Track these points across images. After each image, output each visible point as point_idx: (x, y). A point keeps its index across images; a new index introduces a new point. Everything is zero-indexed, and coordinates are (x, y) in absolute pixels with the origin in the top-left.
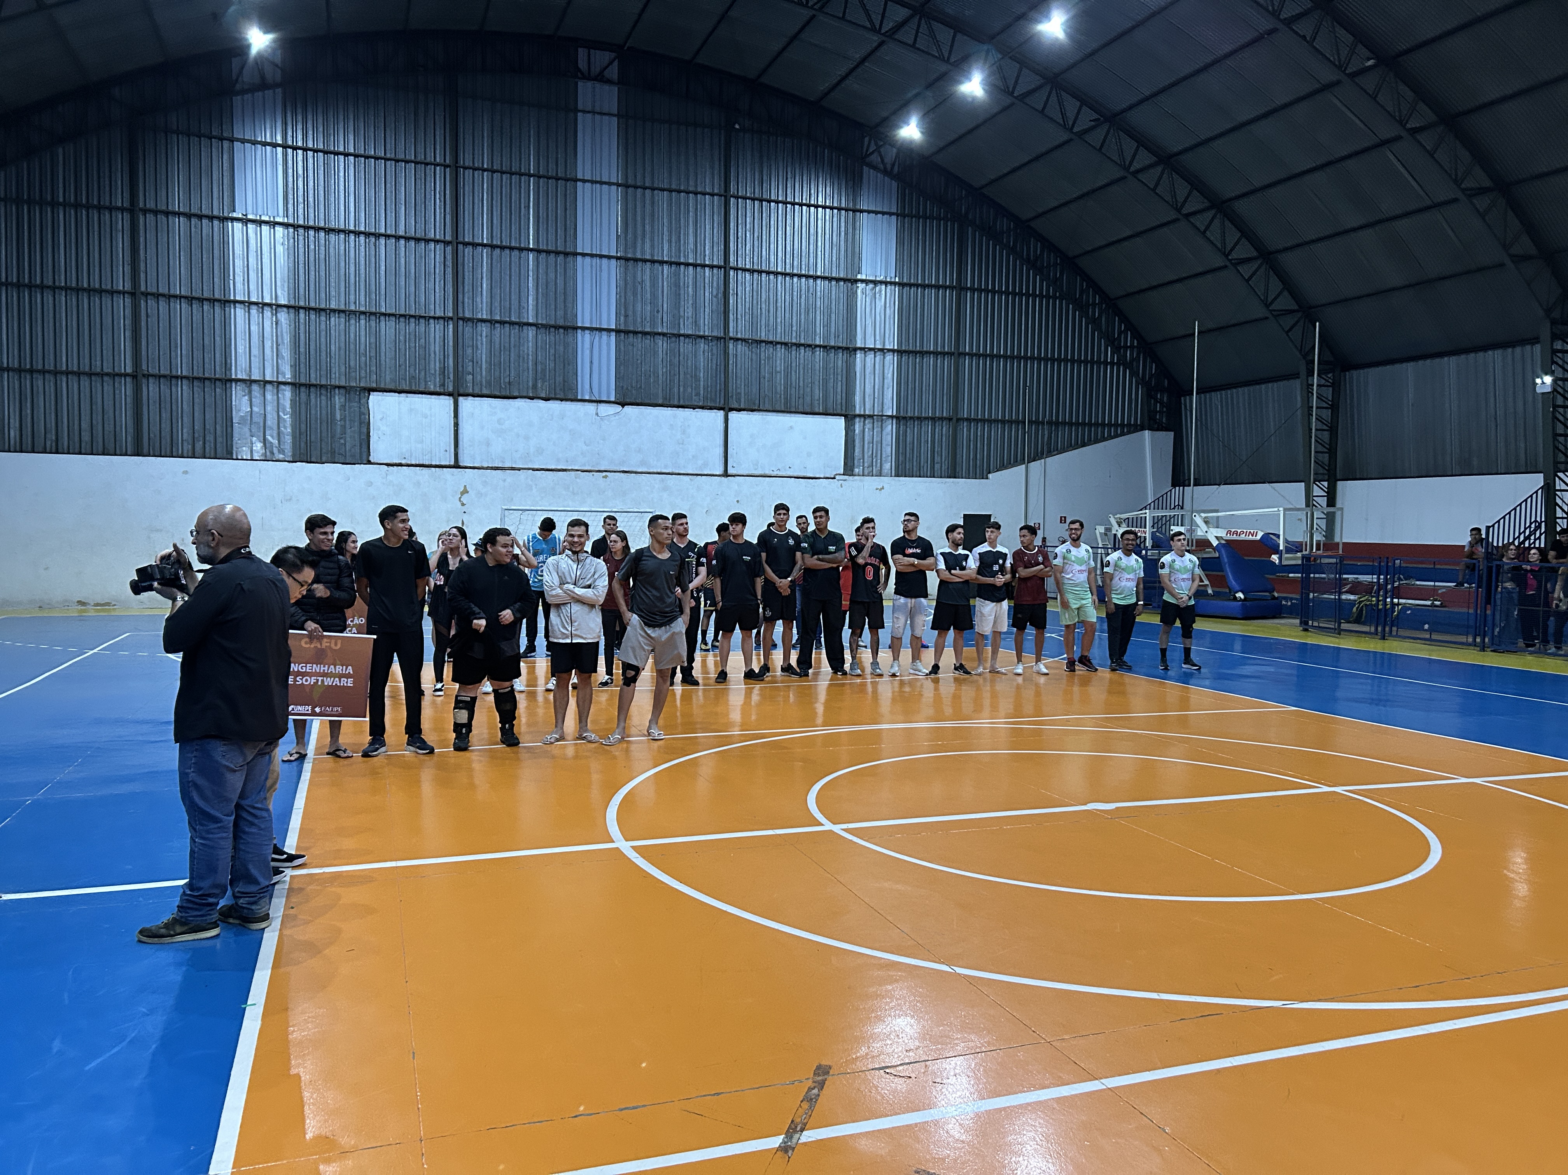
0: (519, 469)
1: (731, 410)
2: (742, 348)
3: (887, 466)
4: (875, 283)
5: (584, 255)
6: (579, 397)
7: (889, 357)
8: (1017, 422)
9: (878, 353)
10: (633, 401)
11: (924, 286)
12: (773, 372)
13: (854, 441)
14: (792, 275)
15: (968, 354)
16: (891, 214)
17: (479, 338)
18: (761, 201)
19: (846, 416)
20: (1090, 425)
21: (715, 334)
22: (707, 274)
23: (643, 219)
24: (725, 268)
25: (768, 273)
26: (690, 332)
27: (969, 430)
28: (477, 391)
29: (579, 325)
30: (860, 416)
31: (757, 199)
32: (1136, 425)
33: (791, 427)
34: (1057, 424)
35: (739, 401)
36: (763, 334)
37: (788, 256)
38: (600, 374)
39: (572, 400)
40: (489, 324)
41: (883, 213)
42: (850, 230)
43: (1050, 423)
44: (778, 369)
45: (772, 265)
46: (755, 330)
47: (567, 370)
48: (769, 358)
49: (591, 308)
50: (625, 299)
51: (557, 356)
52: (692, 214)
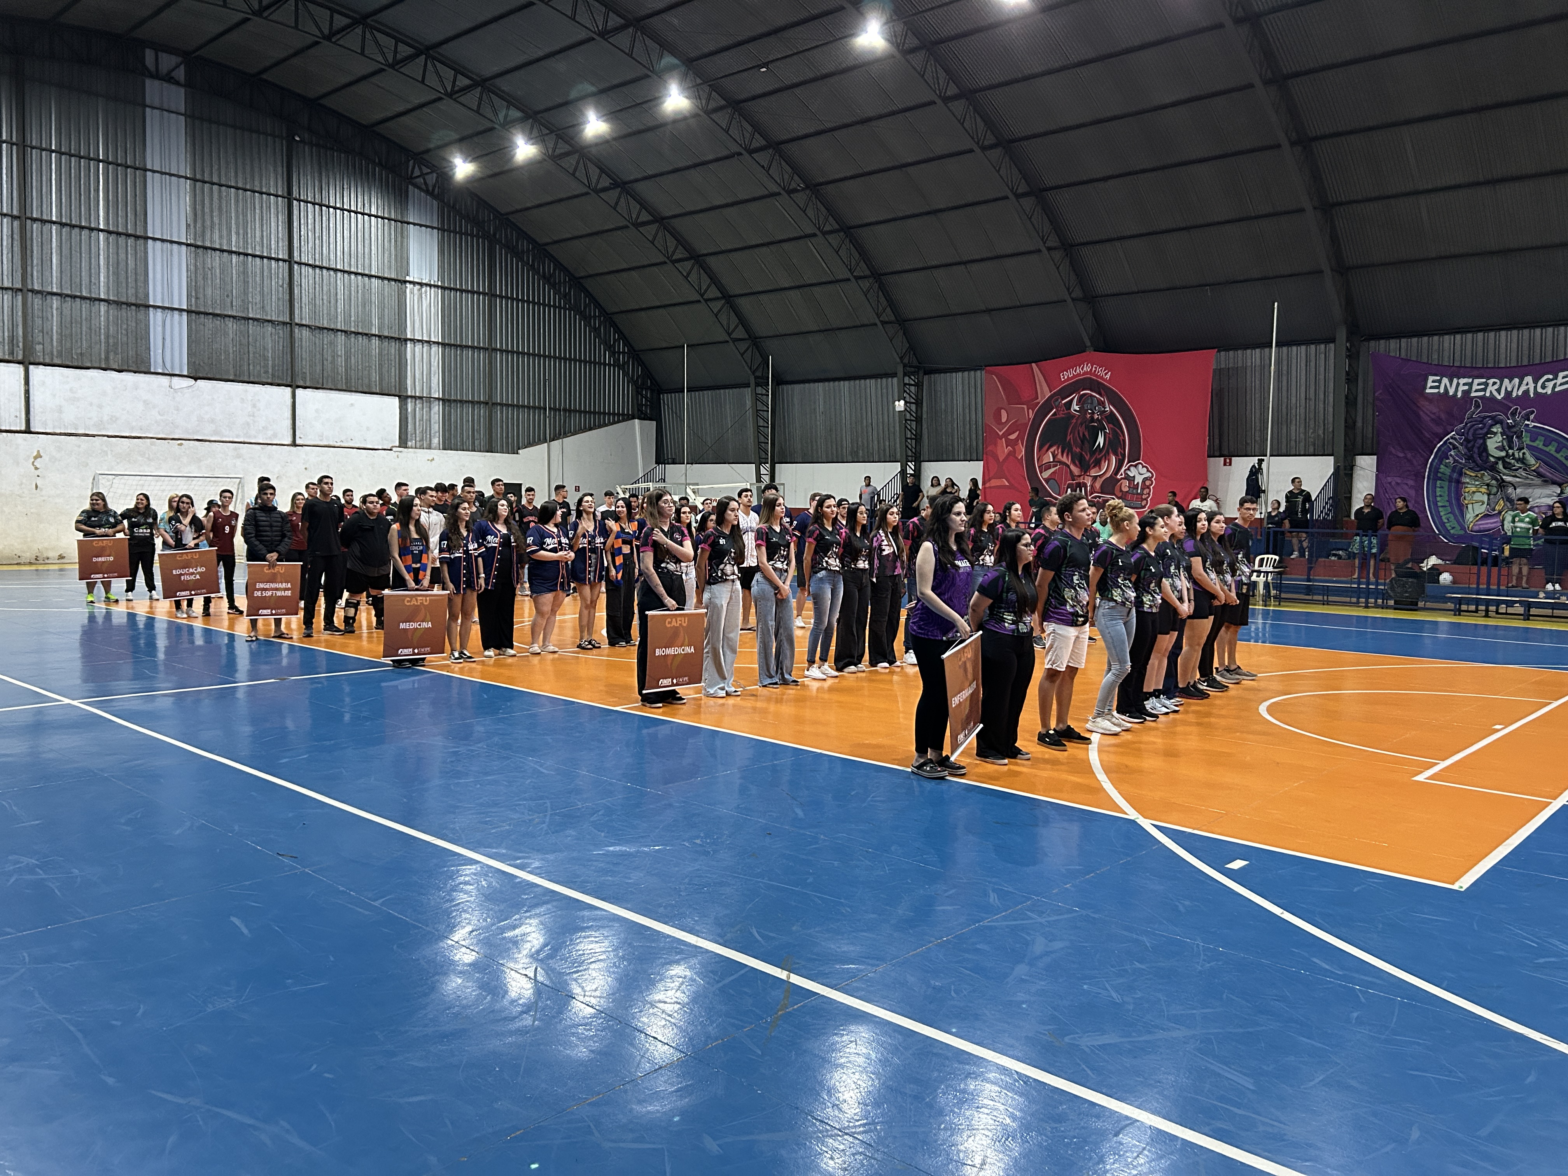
0: (94, 436)
1: (298, 387)
2: (306, 332)
3: (435, 441)
4: (421, 284)
5: (154, 239)
6: (152, 370)
7: (434, 348)
8: (539, 408)
9: (425, 345)
10: (205, 376)
11: (461, 291)
12: (334, 356)
13: (407, 418)
14: (350, 273)
15: (500, 350)
16: (433, 228)
17: (49, 309)
18: (321, 205)
19: (399, 397)
20: (595, 413)
21: (281, 319)
22: (273, 266)
23: (212, 211)
24: (290, 262)
25: (328, 269)
26: (258, 317)
27: (502, 413)
28: (47, 361)
29: (151, 303)
30: (411, 397)
31: (317, 204)
32: (628, 414)
33: (352, 405)
34: (570, 411)
35: (305, 380)
36: (325, 322)
37: (346, 256)
38: (172, 349)
39: (145, 373)
40: (59, 298)
41: (427, 227)
42: (399, 239)
43: (565, 410)
44: (339, 353)
45: (331, 263)
46: (317, 318)
47: (139, 344)
48: (331, 343)
49: (163, 288)
50: (196, 283)
51: (130, 331)
52: (257, 211)
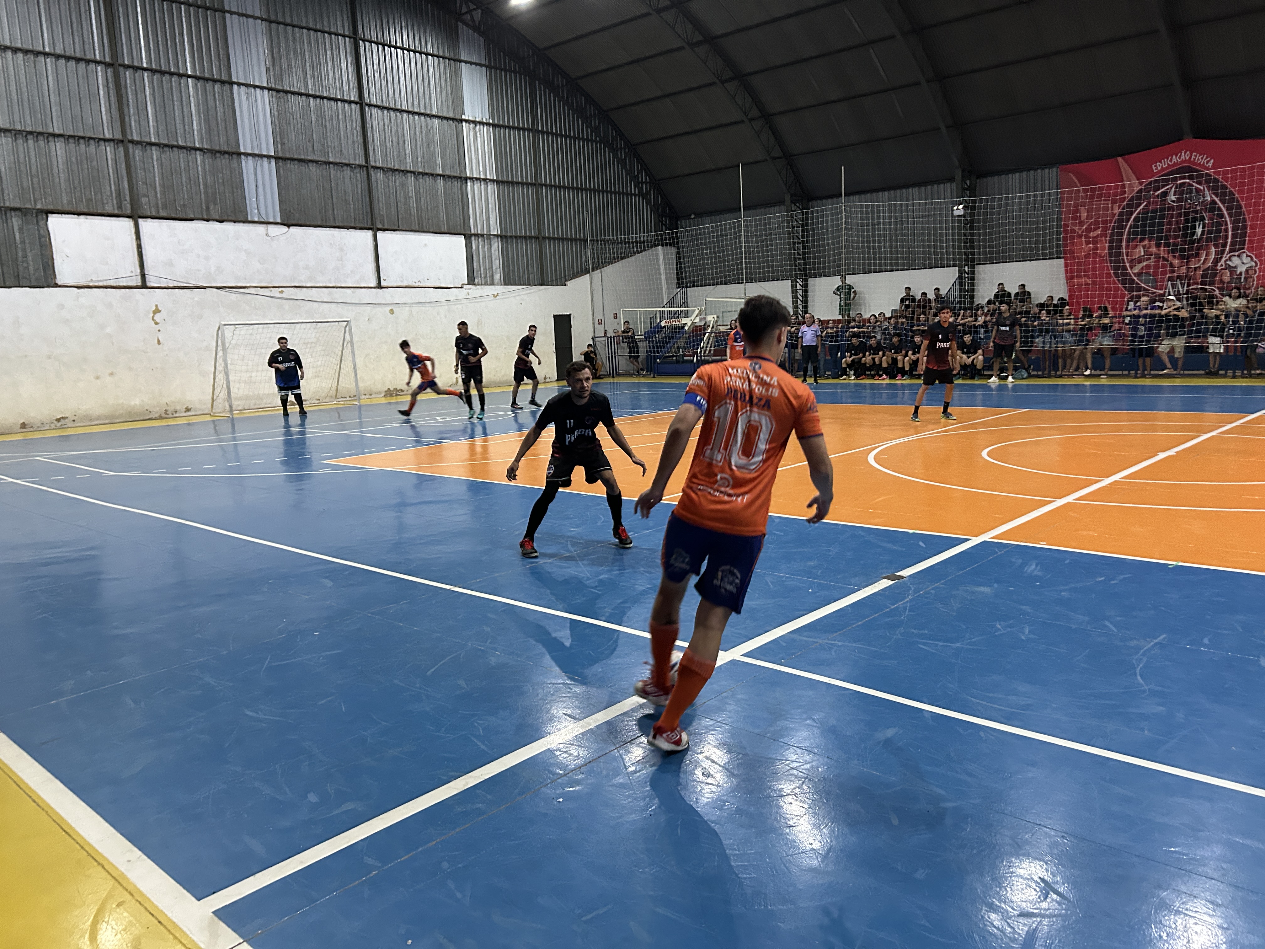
0: (205, 288)
1: (378, 229)
2: (380, 175)
3: (497, 277)
4: (474, 122)
5: (239, 84)
6: (249, 219)
7: (491, 186)
8: (580, 240)
9: (482, 183)
10: (296, 222)
11: (509, 127)
12: (407, 197)
13: (472, 256)
14: (414, 113)
15: (544, 185)
16: (481, 65)
17: (150, 160)
18: (384, 45)
19: (465, 235)
21: (357, 163)
22: (346, 108)
23: (288, 54)
24: (361, 105)
25: (395, 110)
26: (338, 160)
27: (550, 247)
28: (154, 214)
29: (242, 150)
30: (474, 235)
31: (380, 44)
32: (651, 242)
33: (426, 245)
34: (605, 241)
35: (382, 222)
36: (396, 164)
37: (409, 99)
38: (265, 196)
39: (244, 222)
40: (157, 148)
41: (476, 64)
42: (453, 77)
43: (601, 241)
44: (411, 195)
45: (397, 103)
46: (389, 159)
47: (235, 194)
48: (403, 185)
49: (251, 135)
50: (280, 128)
51: (225, 180)
52: (329, 52)
